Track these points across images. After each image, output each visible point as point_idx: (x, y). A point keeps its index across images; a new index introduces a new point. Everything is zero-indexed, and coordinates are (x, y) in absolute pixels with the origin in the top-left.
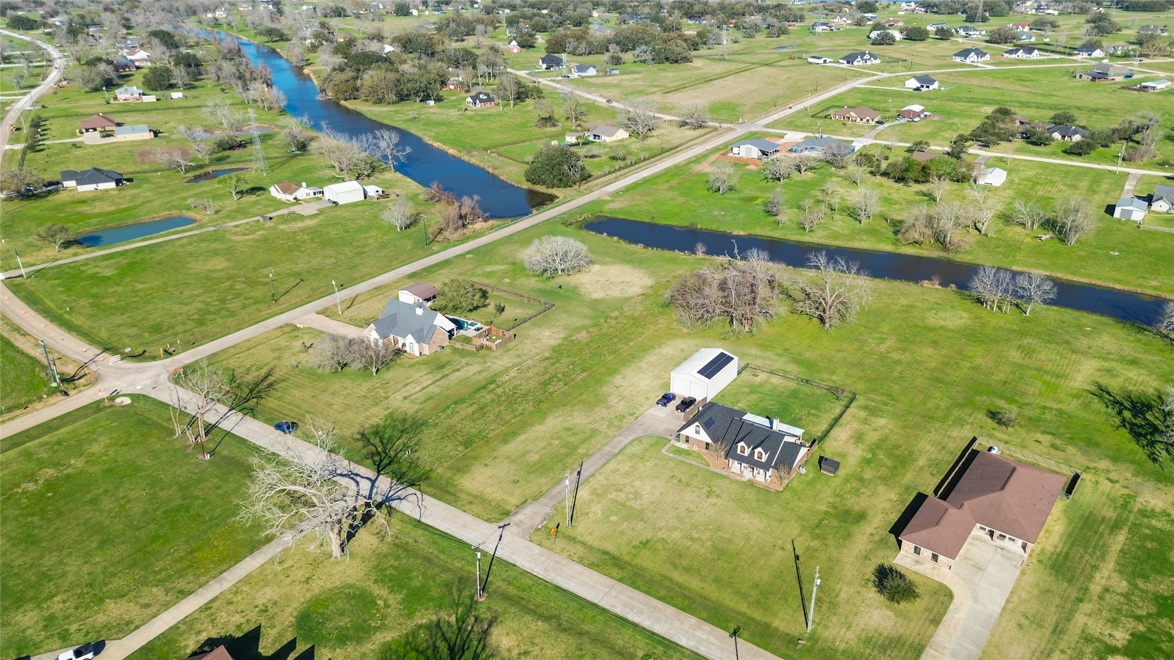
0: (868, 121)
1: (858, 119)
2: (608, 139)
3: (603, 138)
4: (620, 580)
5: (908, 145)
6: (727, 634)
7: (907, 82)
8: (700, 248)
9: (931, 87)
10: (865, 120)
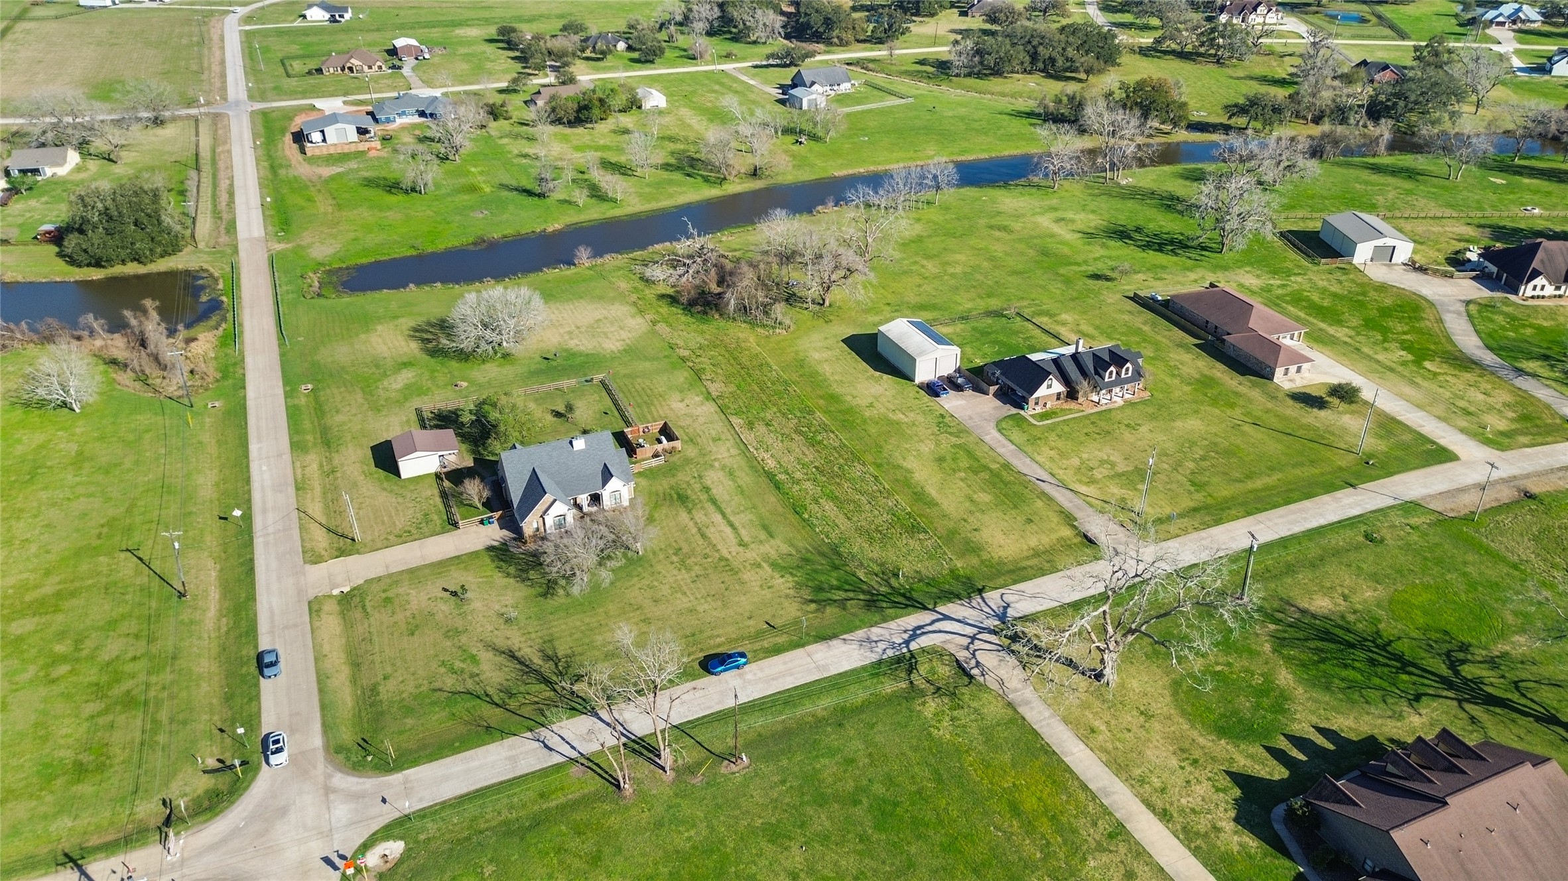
0: (380, 67)
1: (365, 68)
2: (62, 171)
3: (49, 171)
4: (1249, 514)
5: (504, 85)
6: (1351, 489)
7: (308, 13)
8: (583, 254)
9: (347, 16)
10: (375, 68)
